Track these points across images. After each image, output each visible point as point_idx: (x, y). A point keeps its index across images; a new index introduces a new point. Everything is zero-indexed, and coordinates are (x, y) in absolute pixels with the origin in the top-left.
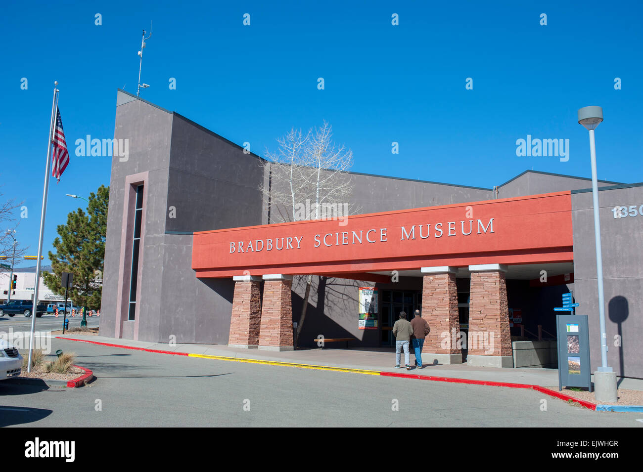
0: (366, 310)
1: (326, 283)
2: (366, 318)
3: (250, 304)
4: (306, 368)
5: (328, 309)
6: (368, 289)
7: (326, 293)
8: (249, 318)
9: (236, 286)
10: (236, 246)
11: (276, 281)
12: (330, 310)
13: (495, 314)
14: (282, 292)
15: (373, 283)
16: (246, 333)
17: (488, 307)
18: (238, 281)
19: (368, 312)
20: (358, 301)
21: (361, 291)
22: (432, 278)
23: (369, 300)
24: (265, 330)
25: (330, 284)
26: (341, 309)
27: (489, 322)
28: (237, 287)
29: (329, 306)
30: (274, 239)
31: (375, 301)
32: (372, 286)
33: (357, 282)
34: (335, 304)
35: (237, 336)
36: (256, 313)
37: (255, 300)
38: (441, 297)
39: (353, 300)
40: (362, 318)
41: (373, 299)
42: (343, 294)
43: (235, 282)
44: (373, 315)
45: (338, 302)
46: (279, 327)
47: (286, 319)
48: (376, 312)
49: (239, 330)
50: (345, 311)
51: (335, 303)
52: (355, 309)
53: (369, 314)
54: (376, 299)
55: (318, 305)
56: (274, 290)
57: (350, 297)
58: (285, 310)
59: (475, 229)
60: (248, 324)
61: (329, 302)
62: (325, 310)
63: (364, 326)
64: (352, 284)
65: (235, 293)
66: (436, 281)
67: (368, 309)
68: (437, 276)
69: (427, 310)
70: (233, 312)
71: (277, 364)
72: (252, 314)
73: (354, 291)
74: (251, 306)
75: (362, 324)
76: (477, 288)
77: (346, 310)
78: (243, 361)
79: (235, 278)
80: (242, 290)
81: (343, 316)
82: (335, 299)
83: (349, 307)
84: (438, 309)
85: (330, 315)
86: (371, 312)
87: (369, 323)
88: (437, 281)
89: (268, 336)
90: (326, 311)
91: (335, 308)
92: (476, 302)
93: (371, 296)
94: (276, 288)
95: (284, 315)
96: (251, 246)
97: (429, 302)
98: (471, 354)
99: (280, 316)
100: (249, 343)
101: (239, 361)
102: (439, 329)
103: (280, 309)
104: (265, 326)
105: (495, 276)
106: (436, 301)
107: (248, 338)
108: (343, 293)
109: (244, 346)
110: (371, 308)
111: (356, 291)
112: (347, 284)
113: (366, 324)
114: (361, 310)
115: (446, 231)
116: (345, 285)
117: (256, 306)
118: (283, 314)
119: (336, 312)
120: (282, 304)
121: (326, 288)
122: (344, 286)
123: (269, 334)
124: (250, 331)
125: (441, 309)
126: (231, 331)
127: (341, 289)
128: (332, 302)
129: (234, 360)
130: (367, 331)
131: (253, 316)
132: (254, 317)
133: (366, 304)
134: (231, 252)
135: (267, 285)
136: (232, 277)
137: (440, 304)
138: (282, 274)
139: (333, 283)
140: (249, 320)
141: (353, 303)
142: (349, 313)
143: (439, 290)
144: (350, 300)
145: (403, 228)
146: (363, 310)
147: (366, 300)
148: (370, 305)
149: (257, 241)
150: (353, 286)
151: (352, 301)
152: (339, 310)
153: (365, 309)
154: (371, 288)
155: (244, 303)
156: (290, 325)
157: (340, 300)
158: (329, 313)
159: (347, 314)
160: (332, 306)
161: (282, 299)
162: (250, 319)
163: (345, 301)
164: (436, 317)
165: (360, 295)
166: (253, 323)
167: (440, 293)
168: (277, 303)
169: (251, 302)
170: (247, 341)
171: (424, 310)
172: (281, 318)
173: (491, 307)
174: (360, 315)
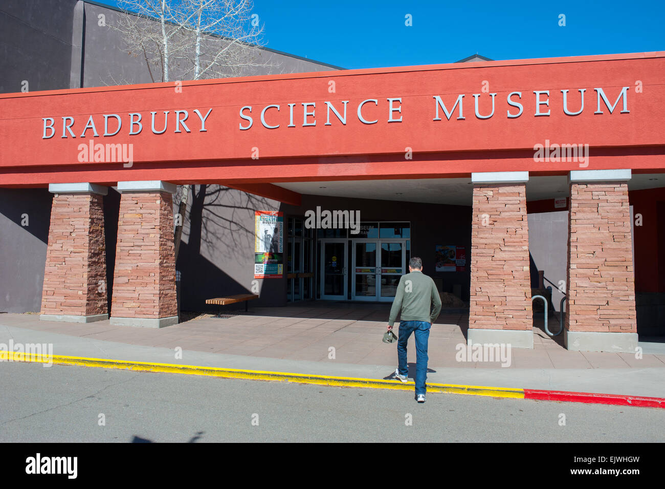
0: (266, 248)
1: (204, 203)
2: (266, 260)
3: (87, 239)
4: (319, 383)
5: (208, 246)
6: (268, 214)
7: (204, 220)
8: (87, 263)
9: (54, 202)
10: (58, 125)
11: (147, 195)
12: (210, 247)
13: (623, 259)
14: (162, 214)
15: (276, 204)
16: (80, 293)
17: (608, 246)
18: (60, 194)
19: (268, 251)
20: (253, 234)
21: (258, 217)
22: (491, 193)
23: (271, 232)
24: (123, 288)
25: (210, 204)
26: (228, 246)
27: (611, 273)
28: (58, 206)
29: (209, 242)
30: (146, 112)
31: (279, 233)
32: (275, 209)
33: (252, 202)
34: (218, 238)
35: (61, 299)
36: (98, 254)
37: (98, 230)
38: (512, 226)
39: (247, 231)
40: (260, 260)
41: (276, 230)
42: (230, 222)
43: (53, 195)
44: (275, 256)
45: (224, 234)
46: (157, 281)
47: (167, 267)
48: (280, 250)
49: (65, 287)
50: (233, 250)
51: (219, 236)
52: (250, 247)
53: (271, 254)
54: (281, 231)
55: (189, 240)
56: (142, 211)
57: (242, 227)
58: (166, 250)
59: (591, 105)
60: (86, 276)
61: (209, 235)
62: (201, 248)
63: (263, 273)
64: (245, 206)
65: (52, 217)
66: (500, 198)
67: (269, 247)
68: (502, 190)
69: (484, 251)
70: (48, 252)
71: (237, 376)
72: (91, 257)
73: (249, 216)
74: (90, 240)
75: (260, 270)
76: (584, 212)
77: (235, 248)
78: (140, 369)
79: (53, 188)
80: (70, 209)
81: (230, 258)
82: (218, 229)
83: (240, 244)
84: (506, 249)
85: (211, 255)
86: (273, 252)
87: (271, 268)
88: (503, 198)
89: (132, 299)
90: (204, 250)
91: (219, 244)
92: (584, 236)
93: (273, 226)
94: (147, 208)
95: (164, 259)
96: (93, 126)
97: (487, 235)
98: (577, 330)
99: (158, 262)
100: (88, 312)
101: (129, 368)
102: (508, 285)
103: (157, 247)
104: (125, 279)
105: (618, 192)
106: (502, 235)
107: (85, 301)
108: (231, 220)
109: (78, 317)
110: (274, 245)
111: (251, 217)
112: (237, 205)
113: (266, 270)
114: (259, 249)
115: (530, 106)
116: (235, 207)
117: (97, 241)
118: (164, 257)
119: (220, 252)
120: (160, 238)
121: (203, 210)
122: (233, 209)
123: (136, 295)
124: (89, 290)
125: (512, 249)
126: (44, 289)
127: (227, 213)
128: (213, 234)
129: (115, 366)
130: (267, 282)
131: (94, 259)
132: (94, 262)
133: (266, 238)
134: (44, 136)
135: (125, 203)
136: (47, 185)
137: (511, 240)
138: (162, 181)
139: (215, 203)
140: (86, 269)
141: (247, 236)
142: (240, 252)
143: (508, 214)
144: (242, 231)
145: (438, 98)
146: (261, 248)
147: (266, 231)
148: (273, 239)
149: (106, 116)
150: (247, 208)
151: (245, 232)
152: (223, 248)
153: (264, 246)
154: (274, 212)
155: (73, 235)
156: (172, 277)
157: (227, 231)
158: (209, 252)
159: (236, 253)
160: (214, 241)
161: (160, 229)
162: (89, 265)
163: (234, 233)
164: (503, 263)
165: (256, 224)
166: (94, 273)
167: (510, 220)
168: (152, 235)
169: (90, 233)
170: (84, 309)
171: (478, 251)
172: (161, 264)
173: (615, 245)
174: (256, 255)
